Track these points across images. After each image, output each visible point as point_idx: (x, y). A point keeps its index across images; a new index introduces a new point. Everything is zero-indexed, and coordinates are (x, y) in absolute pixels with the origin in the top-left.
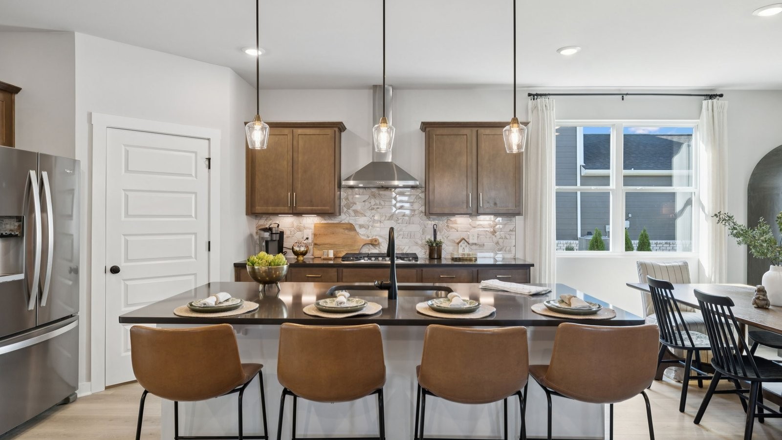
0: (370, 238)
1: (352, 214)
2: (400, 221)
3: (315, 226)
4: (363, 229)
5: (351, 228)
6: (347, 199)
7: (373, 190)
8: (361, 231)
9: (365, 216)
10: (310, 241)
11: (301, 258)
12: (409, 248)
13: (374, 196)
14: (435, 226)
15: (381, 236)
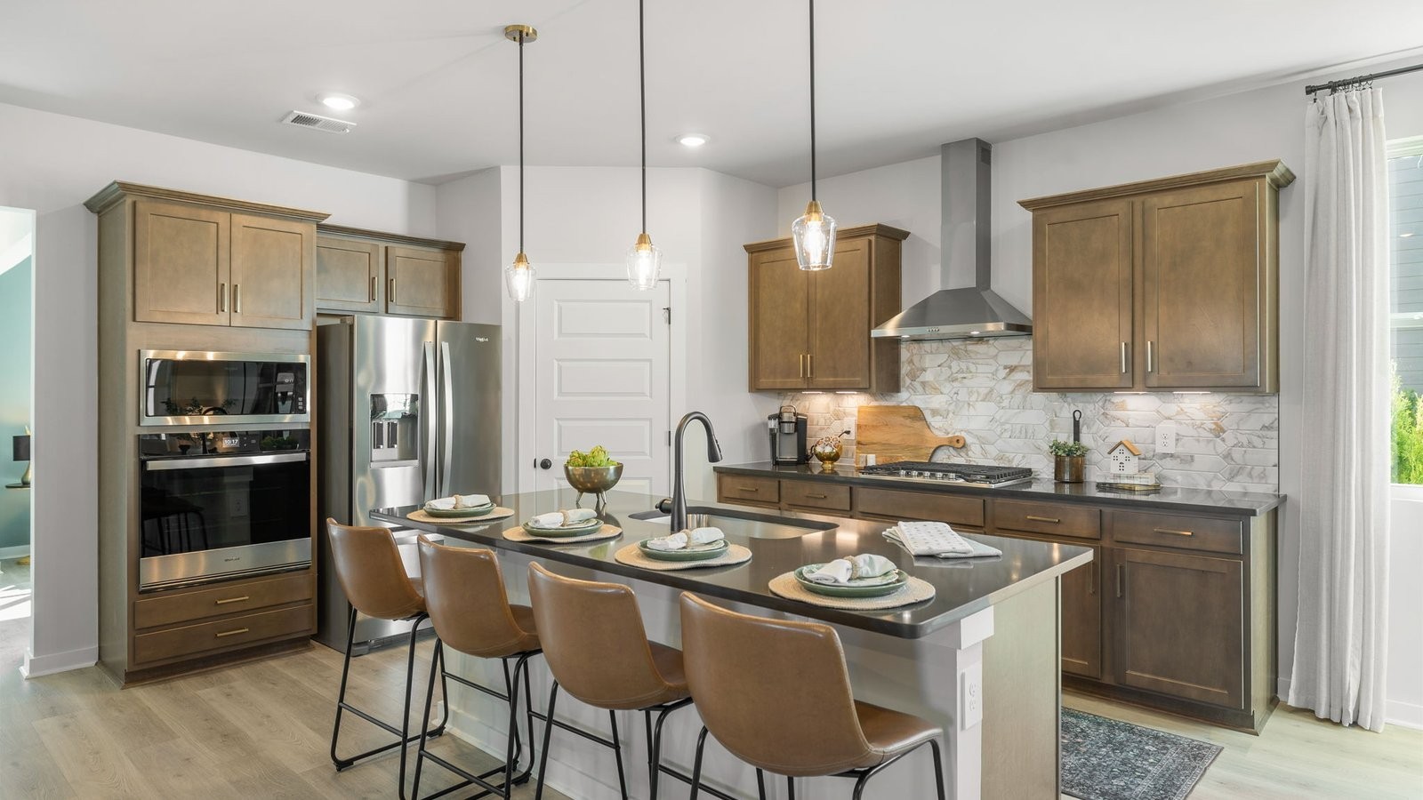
0: (950, 435)
1: (920, 388)
2: (1005, 403)
3: (859, 412)
4: (938, 418)
5: (917, 415)
6: (911, 362)
7: (955, 343)
8: (935, 422)
9: (942, 393)
10: (852, 436)
11: (828, 465)
12: (1024, 457)
13: (956, 354)
14: (1077, 414)
15: (968, 432)
